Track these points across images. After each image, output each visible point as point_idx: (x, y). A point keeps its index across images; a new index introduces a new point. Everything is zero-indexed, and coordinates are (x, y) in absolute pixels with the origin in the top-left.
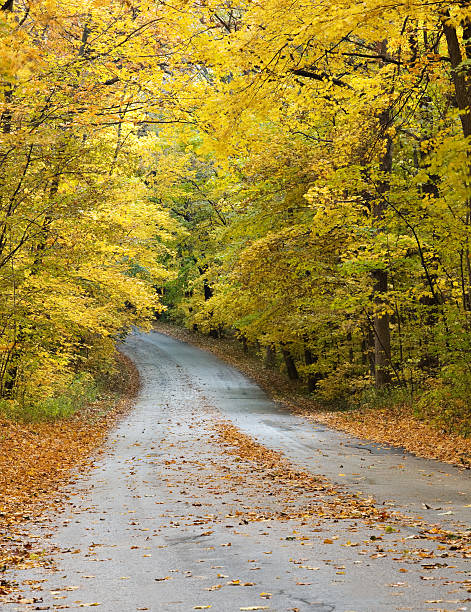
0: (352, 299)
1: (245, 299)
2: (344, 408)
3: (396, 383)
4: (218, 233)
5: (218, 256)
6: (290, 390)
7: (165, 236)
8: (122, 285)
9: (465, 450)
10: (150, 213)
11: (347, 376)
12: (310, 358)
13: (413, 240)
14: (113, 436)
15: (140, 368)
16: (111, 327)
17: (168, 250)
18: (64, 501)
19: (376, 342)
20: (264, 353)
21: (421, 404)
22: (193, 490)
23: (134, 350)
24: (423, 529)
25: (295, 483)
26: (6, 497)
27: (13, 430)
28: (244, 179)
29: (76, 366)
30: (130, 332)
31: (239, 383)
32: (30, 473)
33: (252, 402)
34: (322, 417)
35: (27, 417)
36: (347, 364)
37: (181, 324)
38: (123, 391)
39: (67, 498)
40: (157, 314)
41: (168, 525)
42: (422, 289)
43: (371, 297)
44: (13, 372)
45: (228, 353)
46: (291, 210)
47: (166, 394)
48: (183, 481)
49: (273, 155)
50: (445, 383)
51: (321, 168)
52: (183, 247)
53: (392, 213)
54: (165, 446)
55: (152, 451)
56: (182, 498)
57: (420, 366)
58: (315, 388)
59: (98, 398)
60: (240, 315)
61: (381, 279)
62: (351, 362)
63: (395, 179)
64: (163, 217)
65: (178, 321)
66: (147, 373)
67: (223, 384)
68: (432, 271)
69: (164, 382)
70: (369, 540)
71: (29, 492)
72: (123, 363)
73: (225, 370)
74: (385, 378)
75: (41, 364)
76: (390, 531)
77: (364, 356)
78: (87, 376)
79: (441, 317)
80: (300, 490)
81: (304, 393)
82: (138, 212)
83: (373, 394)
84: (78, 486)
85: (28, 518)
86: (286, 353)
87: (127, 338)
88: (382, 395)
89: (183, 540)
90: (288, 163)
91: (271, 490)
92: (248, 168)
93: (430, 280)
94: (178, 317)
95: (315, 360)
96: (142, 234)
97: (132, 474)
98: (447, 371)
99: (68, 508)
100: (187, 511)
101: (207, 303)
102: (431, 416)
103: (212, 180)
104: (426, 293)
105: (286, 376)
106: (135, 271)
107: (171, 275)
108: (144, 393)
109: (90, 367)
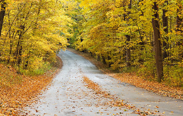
0: (120, 43)
1: (91, 42)
2: (118, 72)
3: (132, 66)
4: (84, 24)
5: (84, 30)
6: (104, 67)
7: (70, 25)
8: (58, 38)
9: (150, 85)
10: (66, 18)
11: (119, 63)
12: (109, 58)
13: (137, 27)
14: (54, 80)
15: (63, 61)
16: (55, 49)
17: (71, 29)
18: (38, 100)
19: (127, 55)
20: (97, 57)
21: (139, 72)
22: (74, 97)
23: (61, 55)
24: (134, 110)
25: (102, 95)
26: (22, 99)
27: (26, 78)
28: (92, 10)
29: (45, 60)
30: (60, 51)
31: (90, 65)
32: (30, 91)
33: (93, 70)
34: (112, 75)
35: (31, 75)
36: (119, 60)
37: (74, 48)
38: (58, 67)
39: (39, 99)
40: (67, 46)
41: (66, 108)
42: (139, 40)
43: (125, 43)
44: (27, 62)
45: (87, 57)
46: (104, 18)
47: (70, 68)
48: (71, 95)
49: (99, 3)
50: (145, 66)
51: (112, 7)
52: (75, 27)
53: (132, 20)
54: (68, 83)
55: (64, 85)
56: (70, 100)
57: (139, 61)
58: (111, 67)
59: (51, 69)
60: (90, 46)
61: (128, 37)
62: (120, 60)
63: (132, 11)
64: (69, 19)
65: (73, 47)
66: (65, 62)
67: (85, 65)
68: (142, 36)
69: (69, 65)
70: (119, 114)
71: (29, 97)
72: (58, 59)
73: (86, 61)
74: (129, 64)
75: (35, 60)
76: (125, 111)
77: (124, 58)
78: (48, 63)
79: (144, 48)
80: (103, 97)
81: (107, 68)
82: (62, 18)
83: (126, 69)
84: (43, 95)
85: (27, 105)
86: (103, 57)
87: (59, 52)
88: (128, 69)
89: (69, 113)
90: (103, 5)
91: (95, 98)
92: (92, 6)
93: (141, 38)
94: (73, 46)
95: (111, 59)
96: (64, 24)
97: (58, 92)
98: (145, 63)
99: (39, 102)
100: (71, 104)
101: (81, 43)
102: (141, 75)
103: (82, 10)
104: (140, 41)
105: (103, 63)
106: (61, 34)
107: (72, 35)
108: (64, 67)
109: (49, 60)
